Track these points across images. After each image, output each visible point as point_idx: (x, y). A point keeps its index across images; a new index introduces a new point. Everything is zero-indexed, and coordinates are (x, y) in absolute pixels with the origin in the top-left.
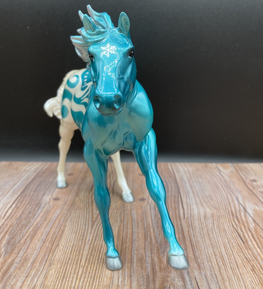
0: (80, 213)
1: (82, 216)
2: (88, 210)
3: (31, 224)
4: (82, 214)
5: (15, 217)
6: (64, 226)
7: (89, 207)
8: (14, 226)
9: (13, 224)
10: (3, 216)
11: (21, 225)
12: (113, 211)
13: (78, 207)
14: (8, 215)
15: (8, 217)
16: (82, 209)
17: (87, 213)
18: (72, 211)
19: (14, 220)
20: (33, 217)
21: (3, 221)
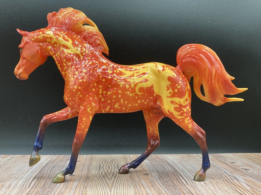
0: (96, 183)
1: (98, 185)
2: (102, 181)
3: (55, 191)
4: (98, 183)
5: (39, 187)
6: (85, 191)
7: (102, 179)
8: (40, 192)
9: (39, 191)
10: (28, 186)
11: (47, 191)
12: (124, 181)
13: (93, 179)
14: (32, 185)
15: (33, 187)
16: (97, 180)
17: (102, 183)
18: (89, 182)
19: (39, 189)
20: (56, 187)
21: (29, 189)
